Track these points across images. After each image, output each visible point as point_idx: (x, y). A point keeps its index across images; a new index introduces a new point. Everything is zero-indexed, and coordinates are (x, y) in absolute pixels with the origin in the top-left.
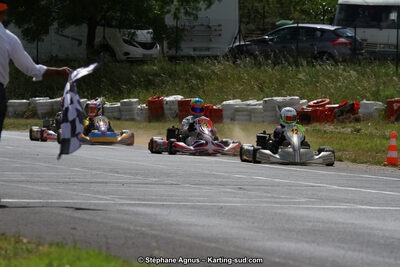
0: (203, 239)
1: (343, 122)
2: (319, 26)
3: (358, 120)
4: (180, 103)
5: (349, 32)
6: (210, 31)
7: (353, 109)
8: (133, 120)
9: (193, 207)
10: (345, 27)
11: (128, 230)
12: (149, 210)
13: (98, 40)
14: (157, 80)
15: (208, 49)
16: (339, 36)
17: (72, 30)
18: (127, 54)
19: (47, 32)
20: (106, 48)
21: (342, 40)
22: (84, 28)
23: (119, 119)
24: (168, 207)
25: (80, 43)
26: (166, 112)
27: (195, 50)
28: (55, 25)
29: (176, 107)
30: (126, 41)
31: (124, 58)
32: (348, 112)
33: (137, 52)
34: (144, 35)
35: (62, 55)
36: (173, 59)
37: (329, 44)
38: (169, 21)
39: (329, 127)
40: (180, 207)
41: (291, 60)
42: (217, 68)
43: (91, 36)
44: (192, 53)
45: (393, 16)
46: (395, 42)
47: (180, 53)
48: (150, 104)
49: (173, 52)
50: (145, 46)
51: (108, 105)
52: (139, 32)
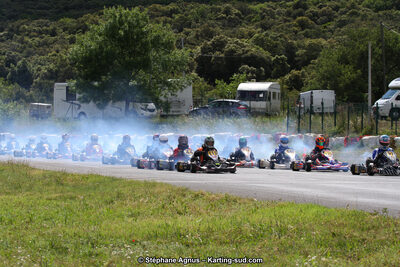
5: (247, 103)
6: (180, 103)
10: (242, 100)
13: (131, 107)
16: (240, 105)
17: (117, 104)
18: (143, 114)
21: (242, 107)
25: (122, 109)
27: (173, 112)
28: (111, 102)
30: (142, 109)
34: (152, 105)
36: (162, 116)
38: (162, 98)
43: (127, 104)
45: (261, 95)
47: (169, 114)
50: (151, 111)
52: (149, 104)
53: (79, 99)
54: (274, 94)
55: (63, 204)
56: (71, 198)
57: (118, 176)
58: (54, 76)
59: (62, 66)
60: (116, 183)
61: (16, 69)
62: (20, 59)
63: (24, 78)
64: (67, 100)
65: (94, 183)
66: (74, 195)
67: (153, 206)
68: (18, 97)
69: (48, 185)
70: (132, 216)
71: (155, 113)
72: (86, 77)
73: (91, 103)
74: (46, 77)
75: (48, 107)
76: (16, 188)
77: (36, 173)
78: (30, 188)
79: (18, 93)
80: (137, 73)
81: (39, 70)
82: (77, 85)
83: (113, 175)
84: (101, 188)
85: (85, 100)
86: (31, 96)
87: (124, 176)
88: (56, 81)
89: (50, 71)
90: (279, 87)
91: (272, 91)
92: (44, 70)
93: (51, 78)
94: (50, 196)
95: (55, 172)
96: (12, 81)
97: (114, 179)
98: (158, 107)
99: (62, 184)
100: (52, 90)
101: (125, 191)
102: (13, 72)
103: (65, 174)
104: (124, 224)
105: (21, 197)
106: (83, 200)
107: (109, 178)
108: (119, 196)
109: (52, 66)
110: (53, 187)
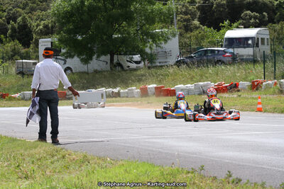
0: (189, 153)
1: (232, 92)
2: (216, 49)
3: (239, 91)
4: (156, 88)
6: (166, 54)
7: (236, 86)
8: (134, 97)
9: (178, 138)
10: (228, 48)
11: (153, 151)
12: (159, 141)
13: (115, 61)
14: (144, 78)
15: (166, 62)
16: (226, 53)
17: (103, 58)
18: (129, 67)
19: (91, 59)
20: (119, 65)
21: (227, 54)
22: (109, 56)
23: (127, 97)
24: (167, 138)
25: (107, 63)
26: (149, 92)
27: (160, 63)
28: (95, 57)
29: (154, 90)
30: (128, 61)
31: (127, 68)
32: (234, 87)
33: (133, 66)
34: (137, 57)
35: (99, 69)
37: (221, 56)
38: (148, 50)
39: (226, 95)
40: (173, 138)
41: (205, 65)
42: (171, 70)
43: (112, 60)
44: (158, 64)
45: (250, 42)
46: (252, 54)
47: (154, 65)
48: (141, 89)
49: (149, 65)
50: (137, 62)
51: (122, 91)
52: (134, 56)
53: (63, 55)
54: (263, 39)
71: (142, 65)
72: (69, 32)
75: (34, 64)
82: (59, 40)
85: (69, 55)
88: (41, 37)
90: (267, 32)
91: (260, 37)
98: (143, 59)
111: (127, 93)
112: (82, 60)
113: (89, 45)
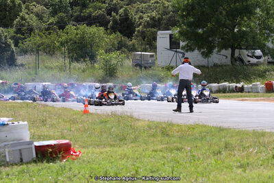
8: (258, 92)
13: (236, 55)
17: (223, 52)
18: (249, 61)
19: (212, 53)
20: (241, 60)
22: (230, 51)
25: (227, 57)
28: (216, 49)
30: (248, 56)
31: (248, 63)
33: (254, 60)
34: (258, 52)
35: (219, 63)
43: (233, 54)
48: (266, 84)
49: (270, 60)
50: (259, 57)
51: (246, 86)
52: (256, 51)
53: (183, 48)
55: (169, 156)
56: (178, 149)
57: (225, 125)
58: (157, 24)
59: (165, 13)
60: (223, 134)
61: (118, 17)
62: (122, 7)
63: (125, 27)
64: (171, 48)
65: (201, 133)
66: (180, 146)
67: (262, 156)
68: (120, 47)
69: (153, 136)
70: (241, 166)
71: (262, 60)
72: (190, 25)
73: (196, 52)
74: (148, 25)
75: (152, 56)
76: (121, 140)
77: (140, 124)
78: (135, 140)
79: (120, 42)
80: (242, 19)
81: (141, 18)
83: (221, 125)
84: (208, 138)
85: (189, 48)
86: (134, 45)
87: (232, 126)
88: (159, 30)
89: (153, 18)
92: (146, 18)
93: (153, 26)
94: (155, 148)
95: (160, 123)
96: (114, 29)
97: (221, 129)
98: (265, 54)
99: (168, 135)
100: (155, 39)
101: (233, 141)
102: (115, 21)
103: (171, 125)
104: (233, 175)
105: (127, 149)
106: (190, 151)
107: (216, 128)
108: (227, 146)
109: (154, 14)
110: (159, 139)
111: (251, 88)
112: (203, 54)
113: (210, 39)
